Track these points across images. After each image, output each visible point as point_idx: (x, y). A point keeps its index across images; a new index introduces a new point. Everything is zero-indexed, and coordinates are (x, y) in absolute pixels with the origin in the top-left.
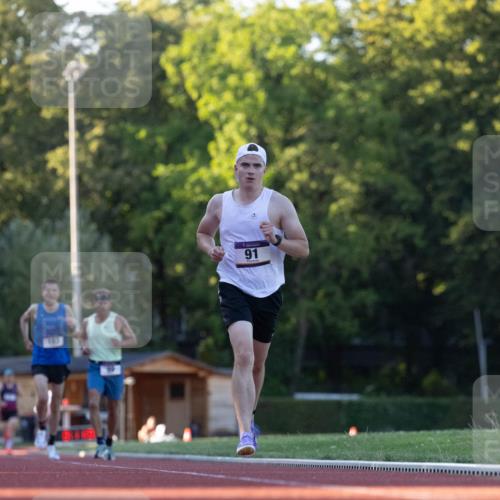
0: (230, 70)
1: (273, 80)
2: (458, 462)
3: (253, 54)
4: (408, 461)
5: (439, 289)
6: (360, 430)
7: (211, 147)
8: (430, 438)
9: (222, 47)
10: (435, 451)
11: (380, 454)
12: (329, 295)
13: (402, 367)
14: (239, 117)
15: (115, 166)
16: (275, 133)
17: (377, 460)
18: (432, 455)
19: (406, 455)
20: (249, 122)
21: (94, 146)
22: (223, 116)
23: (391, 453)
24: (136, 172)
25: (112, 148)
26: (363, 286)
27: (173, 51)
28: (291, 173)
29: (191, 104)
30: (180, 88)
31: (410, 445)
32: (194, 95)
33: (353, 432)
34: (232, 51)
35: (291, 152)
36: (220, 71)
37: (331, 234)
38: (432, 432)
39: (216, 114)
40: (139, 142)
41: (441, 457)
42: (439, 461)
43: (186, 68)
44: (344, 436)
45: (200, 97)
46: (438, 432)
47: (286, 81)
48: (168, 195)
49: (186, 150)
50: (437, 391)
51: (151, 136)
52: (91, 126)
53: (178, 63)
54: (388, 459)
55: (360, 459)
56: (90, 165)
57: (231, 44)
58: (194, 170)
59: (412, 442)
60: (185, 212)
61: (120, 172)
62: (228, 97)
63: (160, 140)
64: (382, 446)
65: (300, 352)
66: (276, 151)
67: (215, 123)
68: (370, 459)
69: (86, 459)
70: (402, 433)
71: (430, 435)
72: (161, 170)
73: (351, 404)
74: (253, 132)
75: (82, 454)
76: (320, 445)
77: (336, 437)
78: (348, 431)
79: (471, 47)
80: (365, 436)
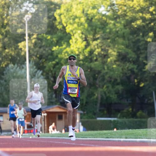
0: (76, 17)
1: (90, 20)
2: (148, 139)
3: (83, 12)
4: (133, 138)
5: (142, 85)
6: (117, 129)
7: (71, 41)
8: (139, 131)
9: (74, 10)
10: (141, 135)
11: (124, 136)
12: (107, 87)
13: (131, 109)
14: (79, 32)
15: (40, 48)
16: (90, 37)
17: (123, 138)
18: (140, 137)
19: (132, 137)
20: (82, 33)
21: (33, 41)
22: (74, 32)
23: (127, 136)
24: (47, 49)
25: (40, 42)
26: (118, 84)
27: (58, 11)
28: (95, 49)
29: (64, 28)
30: (60, 23)
31: (133, 134)
32: (65, 25)
33: (115, 130)
34: (77, 11)
35: (95, 43)
36: (73, 17)
37: (108, 68)
38: (140, 130)
39: (72, 31)
40: (48, 40)
41: (143, 137)
42: (142, 138)
43: (62, 16)
44: (113, 131)
45: (67, 26)
46: (142, 129)
47: (93, 20)
48: (57, 56)
49: (62, 42)
50: (141, 117)
51: (51, 38)
52: (33, 35)
53: (60, 15)
54: (126, 138)
55: (117, 138)
56: (32, 47)
57: (76, 9)
58: (65, 48)
59: (134, 133)
60: (62, 62)
61: (42, 49)
62: (76, 25)
63: (54, 39)
64: (124, 134)
65: (98, 105)
66: (91, 42)
67: (71, 33)
68: (121, 138)
69: (32, 139)
70: (130, 130)
71: (139, 130)
72: (54, 49)
73: (114, 121)
74: (84, 36)
75: (31, 137)
76: (105, 134)
77: (110, 131)
78: (114, 130)
79: (151, 9)
80: (119, 131)
